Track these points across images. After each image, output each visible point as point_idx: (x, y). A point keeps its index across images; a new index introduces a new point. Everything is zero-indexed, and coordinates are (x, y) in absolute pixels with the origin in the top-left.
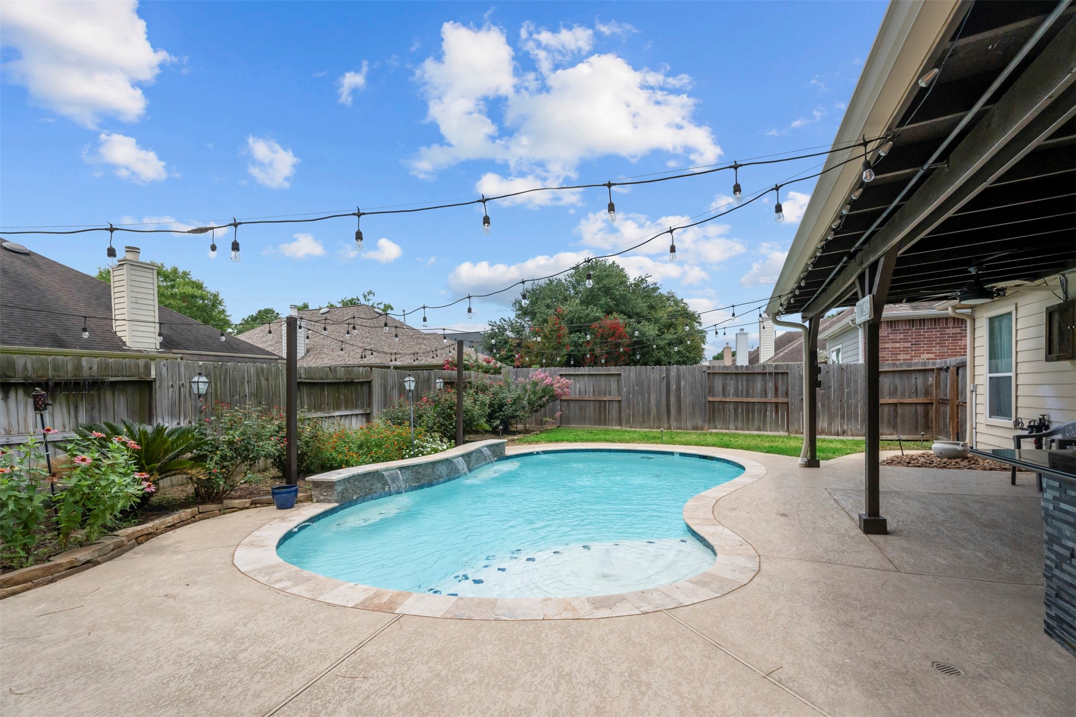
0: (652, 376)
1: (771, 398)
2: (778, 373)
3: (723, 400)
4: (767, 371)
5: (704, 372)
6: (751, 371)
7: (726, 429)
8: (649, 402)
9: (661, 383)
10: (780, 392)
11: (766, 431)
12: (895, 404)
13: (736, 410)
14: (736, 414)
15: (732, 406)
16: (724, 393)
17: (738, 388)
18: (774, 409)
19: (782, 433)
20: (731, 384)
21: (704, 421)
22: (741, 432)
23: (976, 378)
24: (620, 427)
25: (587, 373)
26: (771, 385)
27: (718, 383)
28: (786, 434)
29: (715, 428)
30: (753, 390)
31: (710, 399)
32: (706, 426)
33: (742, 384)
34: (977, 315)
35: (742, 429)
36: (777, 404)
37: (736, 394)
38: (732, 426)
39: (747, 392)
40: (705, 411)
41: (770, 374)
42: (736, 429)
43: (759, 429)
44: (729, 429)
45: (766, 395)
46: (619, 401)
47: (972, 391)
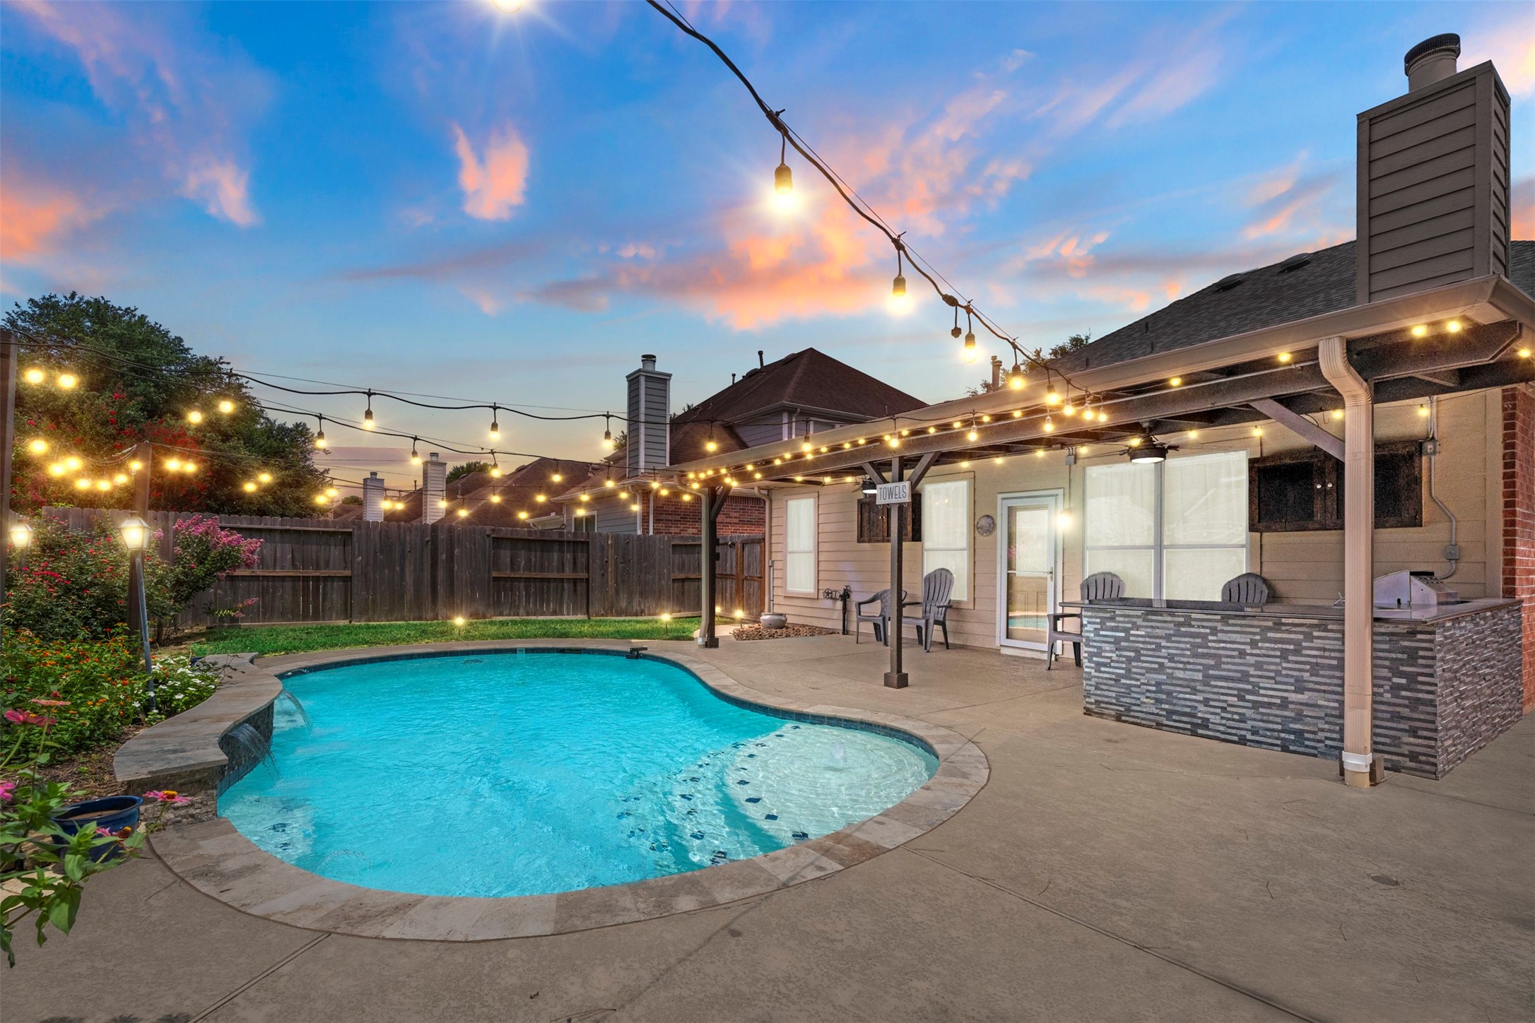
0: (408, 538)
1: (568, 573)
2: (577, 542)
3: (512, 576)
4: (565, 538)
5: (488, 536)
6: (547, 538)
7: (514, 615)
8: (402, 578)
9: (422, 551)
10: (579, 565)
11: (563, 615)
12: (683, 580)
13: (527, 589)
14: (528, 596)
15: (522, 585)
16: (513, 565)
17: (530, 560)
18: (572, 587)
19: (580, 617)
20: (522, 556)
21: (489, 605)
22: (533, 618)
23: (773, 554)
24: (346, 622)
25: (278, 527)
26: (569, 556)
27: (505, 555)
28: (585, 617)
29: (501, 614)
30: (549, 564)
31: (495, 574)
32: (491, 611)
33: (535, 556)
34: (773, 497)
35: (535, 615)
36: (575, 581)
37: (528, 567)
38: (522, 611)
39: (542, 565)
40: (489, 591)
41: (569, 542)
42: (528, 614)
43: (554, 613)
44: (518, 615)
45: (563, 571)
46: (346, 579)
47: (770, 567)
